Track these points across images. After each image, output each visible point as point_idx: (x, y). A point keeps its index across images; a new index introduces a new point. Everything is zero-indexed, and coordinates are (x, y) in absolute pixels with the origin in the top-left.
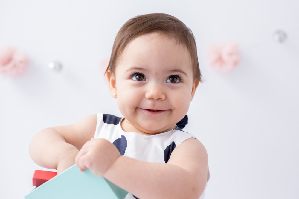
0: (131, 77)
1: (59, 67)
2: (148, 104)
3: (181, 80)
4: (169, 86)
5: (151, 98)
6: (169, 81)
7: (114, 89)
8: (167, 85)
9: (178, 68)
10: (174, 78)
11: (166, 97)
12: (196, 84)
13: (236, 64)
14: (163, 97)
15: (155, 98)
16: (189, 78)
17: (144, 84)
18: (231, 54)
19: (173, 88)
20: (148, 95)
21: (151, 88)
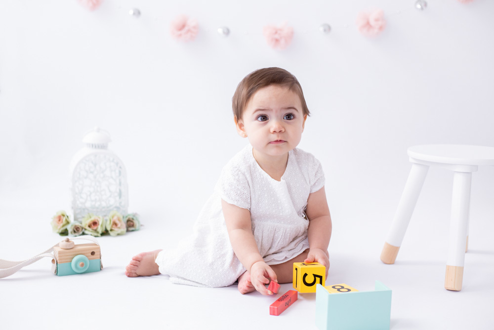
0: (257, 118)
1: (227, 32)
2: (275, 137)
3: (294, 117)
4: (286, 122)
5: (275, 132)
6: (285, 118)
7: (242, 131)
8: (284, 121)
9: (291, 106)
10: (289, 116)
11: (285, 131)
12: (305, 118)
14: (283, 130)
15: (278, 131)
16: (299, 114)
17: (267, 123)
18: (377, 20)
19: (288, 123)
20: (272, 131)
21: (273, 124)
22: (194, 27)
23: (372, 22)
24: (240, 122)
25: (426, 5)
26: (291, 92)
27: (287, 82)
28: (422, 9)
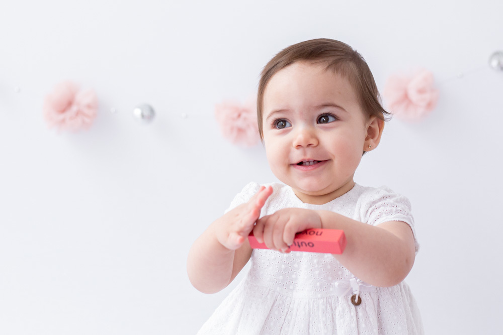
0: (274, 125)
1: (150, 114)
2: (297, 156)
4: (322, 128)
5: (299, 146)
8: (319, 127)
11: (318, 142)
13: (430, 105)
14: (314, 142)
15: (304, 145)
18: (421, 91)
22: (89, 106)
23: (413, 95)
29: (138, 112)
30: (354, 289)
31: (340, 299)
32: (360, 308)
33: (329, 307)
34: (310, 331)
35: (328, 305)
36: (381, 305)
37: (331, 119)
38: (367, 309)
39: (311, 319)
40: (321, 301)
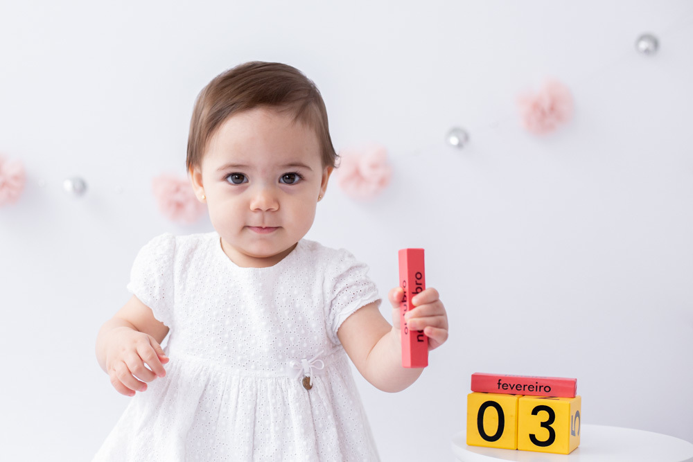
0: (225, 178)
1: (81, 188)
2: (255, 219)
3: (302, 178)
5: (258, 210)
6: (282, 180)
7: (200, 189)
8: (280, 187)
9: (295, 161)
11: (280, 208)
13: (383, 182)
14: (275, 207)
15: (264, 208)
18: (374, 166)
19: (289, 192)
20: (253, 206)
21: (257, 193)
22: (16, 178)
23: (365, 171)
24: (196, 170)
25: (467, 138)
26: (299, 124)
27: (294, 101)
28: (460, 146)
29: (68, 185)
30: (305, 372)
31: (292, 381)
32: (312, 391)
33: (278, 389)
34: (257, 414)
35: (278, 387)
36: (333, 389)
37: (297, 179)
38: (319, 392)
39: (258, 400)
40: (269, 382)
